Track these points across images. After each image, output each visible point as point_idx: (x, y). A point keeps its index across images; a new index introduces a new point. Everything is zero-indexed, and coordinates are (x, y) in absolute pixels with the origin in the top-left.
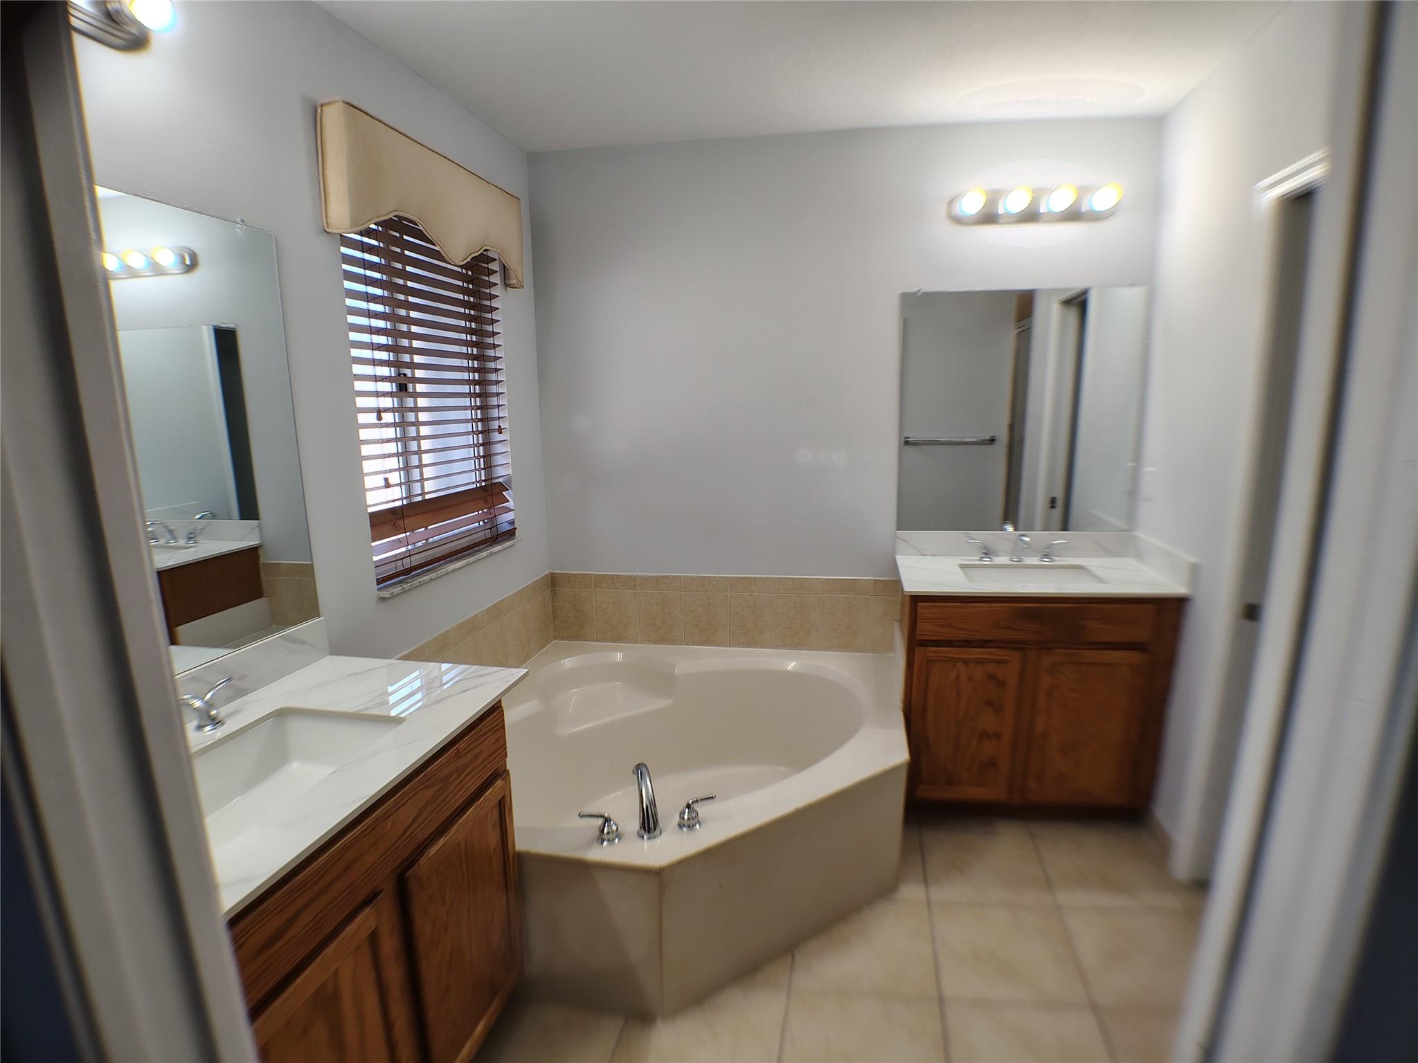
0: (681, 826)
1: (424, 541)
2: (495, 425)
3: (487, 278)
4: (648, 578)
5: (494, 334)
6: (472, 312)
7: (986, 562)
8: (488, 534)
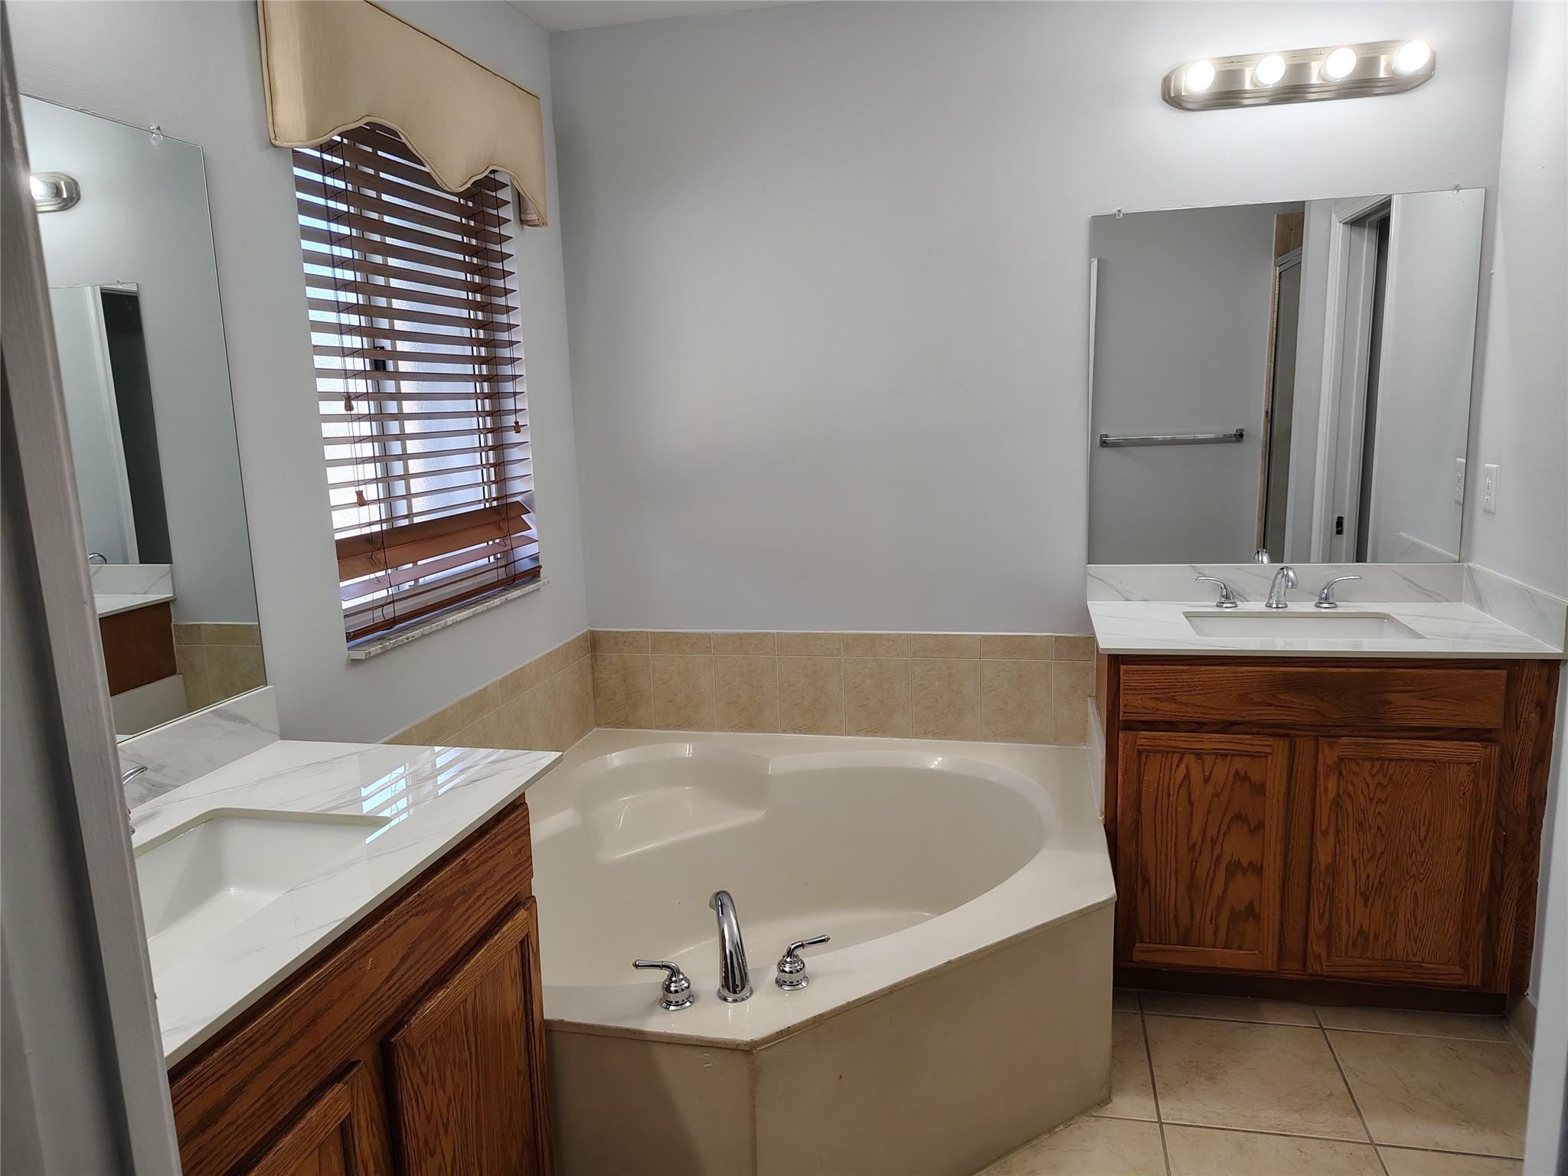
0: (780, 983)
1: (412, 583)
2: (510, 421)
3: (495, 212)
4: (727, 637)
5: (506, 292)
6: (475, 260)
7: (1227, 609)
8: (502, 573)
